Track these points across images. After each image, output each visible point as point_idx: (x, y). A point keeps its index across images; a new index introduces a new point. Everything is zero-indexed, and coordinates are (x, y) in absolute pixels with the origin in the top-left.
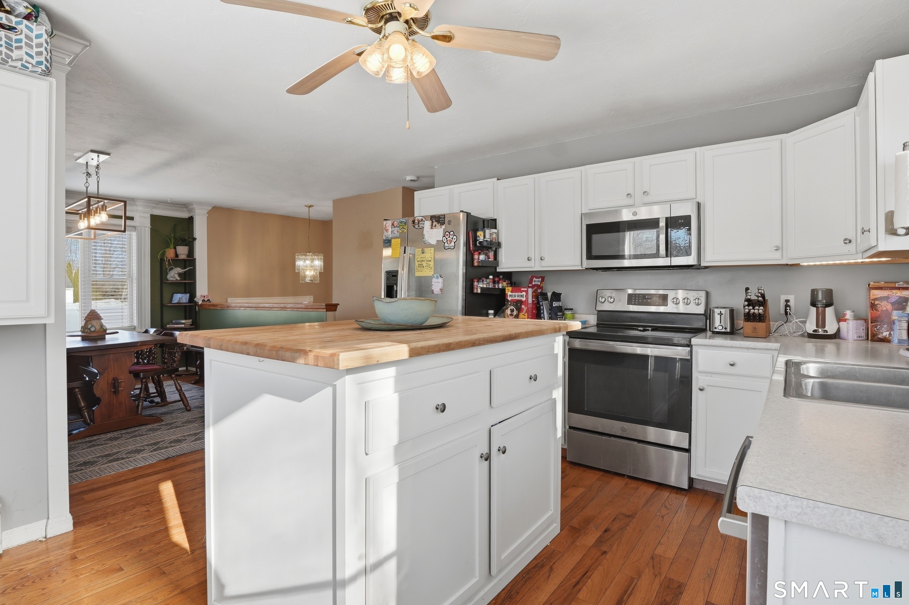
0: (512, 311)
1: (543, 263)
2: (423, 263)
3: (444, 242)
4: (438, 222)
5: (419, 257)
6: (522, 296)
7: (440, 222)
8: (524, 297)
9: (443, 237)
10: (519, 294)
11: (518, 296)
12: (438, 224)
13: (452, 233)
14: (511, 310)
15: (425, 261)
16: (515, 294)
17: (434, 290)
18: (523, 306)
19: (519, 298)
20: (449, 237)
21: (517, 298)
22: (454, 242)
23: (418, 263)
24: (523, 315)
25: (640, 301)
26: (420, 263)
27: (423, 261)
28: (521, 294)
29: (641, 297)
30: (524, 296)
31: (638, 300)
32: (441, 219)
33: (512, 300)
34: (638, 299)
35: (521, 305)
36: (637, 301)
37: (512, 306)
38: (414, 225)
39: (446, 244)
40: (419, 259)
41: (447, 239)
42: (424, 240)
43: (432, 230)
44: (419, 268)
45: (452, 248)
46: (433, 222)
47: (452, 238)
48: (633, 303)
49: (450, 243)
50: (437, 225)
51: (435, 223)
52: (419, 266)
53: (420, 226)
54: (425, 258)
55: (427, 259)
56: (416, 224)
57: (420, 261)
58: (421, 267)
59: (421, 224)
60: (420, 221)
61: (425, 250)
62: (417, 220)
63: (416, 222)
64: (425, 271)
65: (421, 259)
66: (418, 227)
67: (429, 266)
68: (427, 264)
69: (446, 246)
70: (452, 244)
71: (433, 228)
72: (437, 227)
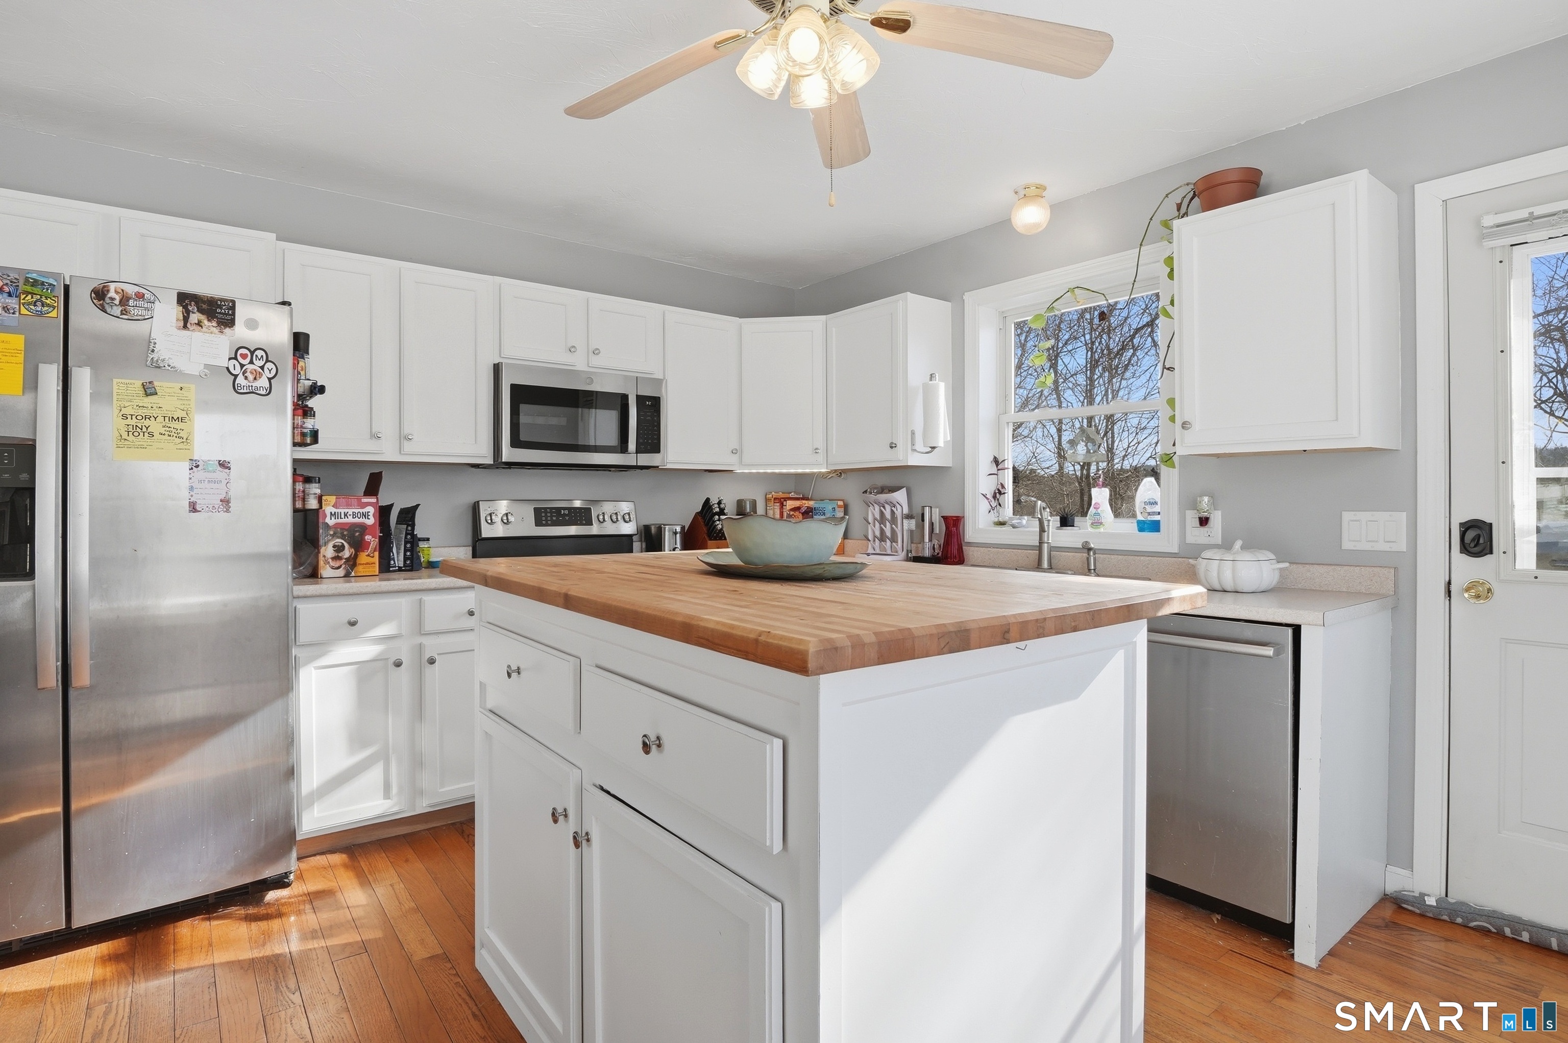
0: (339, 549)
1: (407, 447)
2: (150, 422)
3: (234, 372)
4: (211, 315)
5: (128, 404)
6: (365, 515)
7: (217, 317)
8: (371, 517)
9: (230, 359)
10: (357, 511)
11: (354, 515)
12: (210, 321)
13: (259, 353)
14: (334, 546)
15: (160, 419)
16: (346, 511)
17: (198, 502)
18: (368, 538)
19: (356, 520)
20: (251, 362)
21: (350, 520)
22: (270, 379)
23: (129, 421)
24: (368, 555)
25: (554, 518)
26: (134, 422)
27: (147, 417)
28: (361, 511)
29: (554, 513)
30: (371, 514)
31: (552, 518)
32: (221, 309)
33: (337, 525)
34: (551, 516)
35: (363, 534)
36: (549, 518)
37: (338, 537)
38: (102, 305)
39: (240, 380)
40: (126, 411)
41: (242, 366)
42: (155, 356)
43: (185, 332)
44: (131, 438)
45: (264, 392)
46: (187, 312)
47: (262, 368)
48: (544, 522)
49: (255, 379)
50: (206, 322)
51: (195, 317)
52: (133, 431)
53: (134, 314)
54: (160, 409)
55: (168, 412)
56: (113, 303)
57: (134, 417)
58: (142, 434)
59: (136, 306)
60: (128, 299)
61: (156, 387)
62: (116, 292)
63: (109, 295)
64: (157, 448)
65: (141, 412)
66: (122, 314)
67: (175, 435)
68: (167, 429)
69: (239, 385)
70: (263, 382)
71: (191, 328)
72: (204, 329)
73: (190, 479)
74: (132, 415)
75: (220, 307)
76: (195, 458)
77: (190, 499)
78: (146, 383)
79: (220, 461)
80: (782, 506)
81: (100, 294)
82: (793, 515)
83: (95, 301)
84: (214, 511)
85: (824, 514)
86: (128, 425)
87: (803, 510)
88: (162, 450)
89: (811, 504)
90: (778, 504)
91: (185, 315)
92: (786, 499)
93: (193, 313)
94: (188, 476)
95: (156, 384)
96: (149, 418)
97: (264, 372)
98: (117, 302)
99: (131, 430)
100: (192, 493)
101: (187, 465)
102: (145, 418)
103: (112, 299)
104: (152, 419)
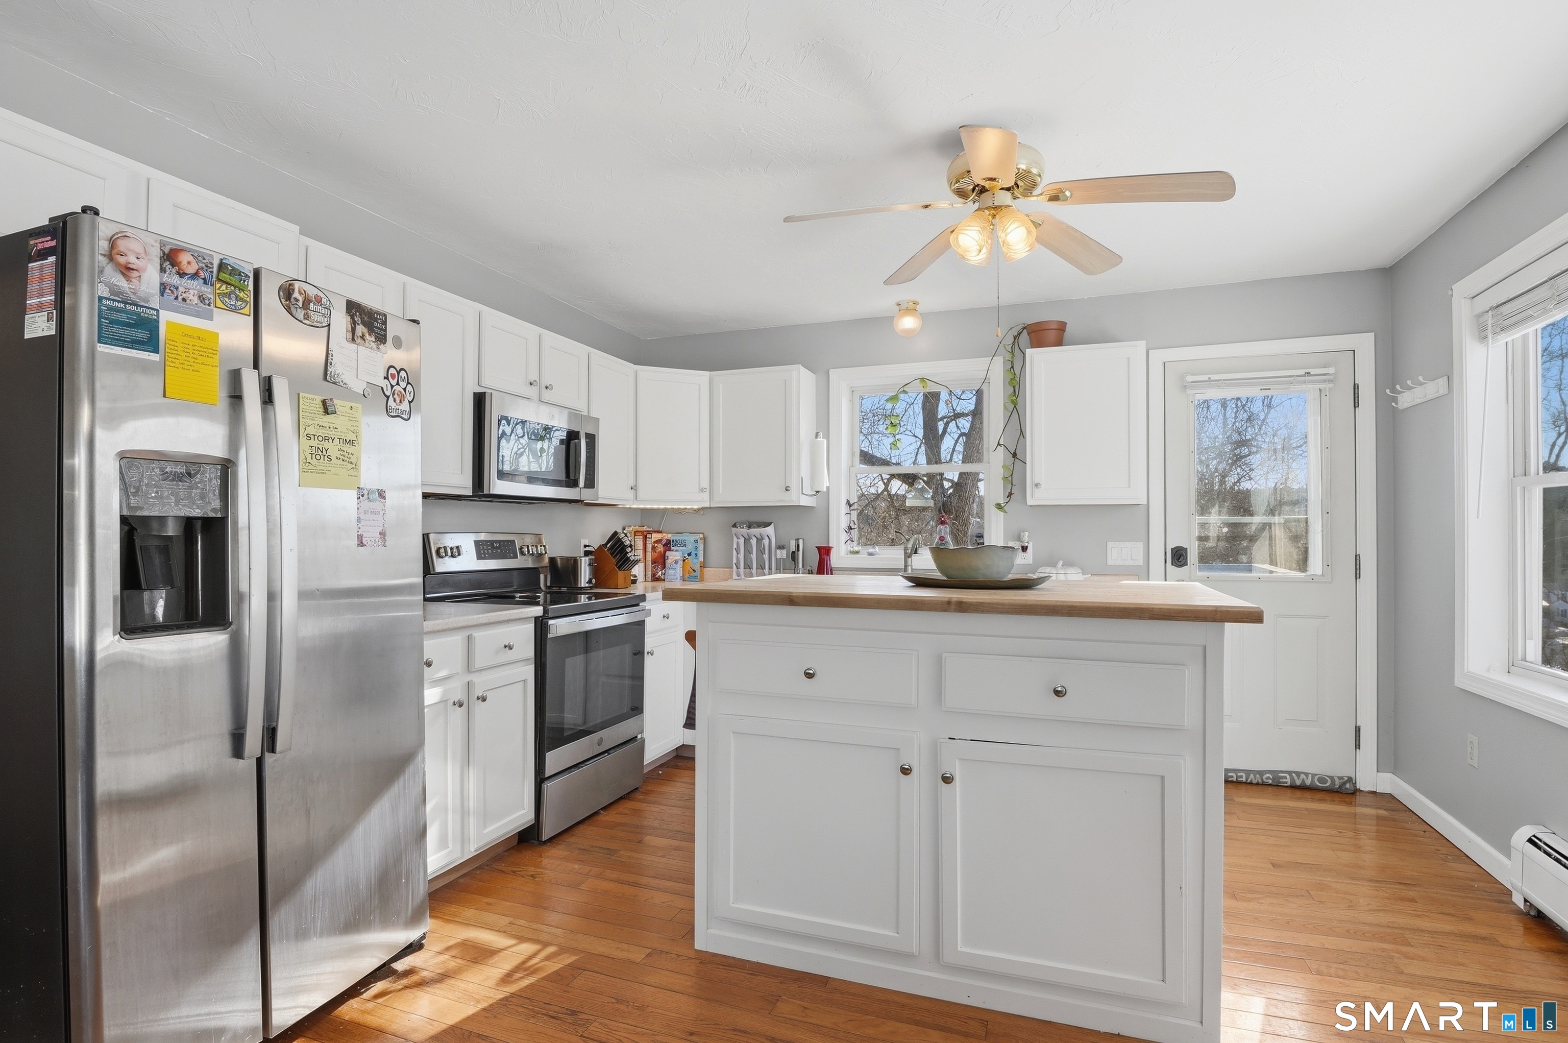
2: (326, 445)
3: (387, 393)
4: (370, 328)
5: (311, 422)
9: (384, 378)
12: (370, 335)
13: (403, 374)
15: (336, 441)
17: (364, 535)
20: (398, 383)
22: (410, 402)
23: (312, 443)
25: (490, 551)
26: (315, 443)
27: (326, 439)
29: (489, 546)
32: (378, 322)
34: (487, 550)
36: (486, 552)
38: (288, 306)
39: (391, 402)
40: (311, 430)
41: (392, 386)
42: (332, 369)
44: (314, 461)
45: (404, 417)
46: (354, 323)
47: (405, 389)
48: (482, 555)
49: (401, 402)
50: (367, 336)
51: (360, 329)
52: (316, 454)
53: (314, 320)
54: (335, 430)
55: (342, 434)
56: (297, 304)
57: (316, 437)
58: (322, 457)
59: (316, 312)
60: (310, 301)
61: (336, 406)
62: (300, 293)
63: (294, 296)
64: (334, 474)
65: (321, 432)
66: (305, 319)
67: (348, 460)
68: (342, 453)
69: (390, 408)
70: (405, 406)
71: (358, 342)
72: (367, 344)
73: (358, 509)
74: (314, 435)
75: (376, 320)
76: (361, 487)
77: (358, 532)
78: (328, 399)
79: (378, 490)
80: (645, 538)
81: (287, 292)
82: (657, 546)
83: (282, 300)
84: (375, 545)
85: (685, 545)
86: (312, 447)
87: (664, 542)
88: (338, 476)
89: (669, 536)
90: (642, 537)
91: (353, 325)
92: (649, 532)
93: (358, 324)
94: (356, 506)
95: (336, 401)
96: (328, 440)
97: (406, 393)
98: (300, 304)
99: (314, 453)
100: (360, 525)
101: (354, 494)
102: (325, 439)
103: (297, 300)
104: (330, 440)
